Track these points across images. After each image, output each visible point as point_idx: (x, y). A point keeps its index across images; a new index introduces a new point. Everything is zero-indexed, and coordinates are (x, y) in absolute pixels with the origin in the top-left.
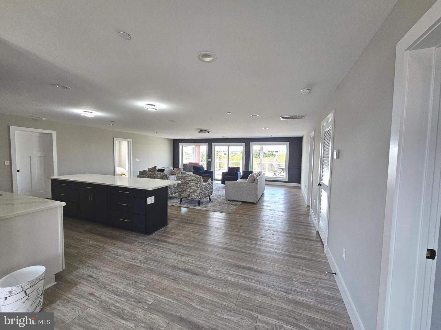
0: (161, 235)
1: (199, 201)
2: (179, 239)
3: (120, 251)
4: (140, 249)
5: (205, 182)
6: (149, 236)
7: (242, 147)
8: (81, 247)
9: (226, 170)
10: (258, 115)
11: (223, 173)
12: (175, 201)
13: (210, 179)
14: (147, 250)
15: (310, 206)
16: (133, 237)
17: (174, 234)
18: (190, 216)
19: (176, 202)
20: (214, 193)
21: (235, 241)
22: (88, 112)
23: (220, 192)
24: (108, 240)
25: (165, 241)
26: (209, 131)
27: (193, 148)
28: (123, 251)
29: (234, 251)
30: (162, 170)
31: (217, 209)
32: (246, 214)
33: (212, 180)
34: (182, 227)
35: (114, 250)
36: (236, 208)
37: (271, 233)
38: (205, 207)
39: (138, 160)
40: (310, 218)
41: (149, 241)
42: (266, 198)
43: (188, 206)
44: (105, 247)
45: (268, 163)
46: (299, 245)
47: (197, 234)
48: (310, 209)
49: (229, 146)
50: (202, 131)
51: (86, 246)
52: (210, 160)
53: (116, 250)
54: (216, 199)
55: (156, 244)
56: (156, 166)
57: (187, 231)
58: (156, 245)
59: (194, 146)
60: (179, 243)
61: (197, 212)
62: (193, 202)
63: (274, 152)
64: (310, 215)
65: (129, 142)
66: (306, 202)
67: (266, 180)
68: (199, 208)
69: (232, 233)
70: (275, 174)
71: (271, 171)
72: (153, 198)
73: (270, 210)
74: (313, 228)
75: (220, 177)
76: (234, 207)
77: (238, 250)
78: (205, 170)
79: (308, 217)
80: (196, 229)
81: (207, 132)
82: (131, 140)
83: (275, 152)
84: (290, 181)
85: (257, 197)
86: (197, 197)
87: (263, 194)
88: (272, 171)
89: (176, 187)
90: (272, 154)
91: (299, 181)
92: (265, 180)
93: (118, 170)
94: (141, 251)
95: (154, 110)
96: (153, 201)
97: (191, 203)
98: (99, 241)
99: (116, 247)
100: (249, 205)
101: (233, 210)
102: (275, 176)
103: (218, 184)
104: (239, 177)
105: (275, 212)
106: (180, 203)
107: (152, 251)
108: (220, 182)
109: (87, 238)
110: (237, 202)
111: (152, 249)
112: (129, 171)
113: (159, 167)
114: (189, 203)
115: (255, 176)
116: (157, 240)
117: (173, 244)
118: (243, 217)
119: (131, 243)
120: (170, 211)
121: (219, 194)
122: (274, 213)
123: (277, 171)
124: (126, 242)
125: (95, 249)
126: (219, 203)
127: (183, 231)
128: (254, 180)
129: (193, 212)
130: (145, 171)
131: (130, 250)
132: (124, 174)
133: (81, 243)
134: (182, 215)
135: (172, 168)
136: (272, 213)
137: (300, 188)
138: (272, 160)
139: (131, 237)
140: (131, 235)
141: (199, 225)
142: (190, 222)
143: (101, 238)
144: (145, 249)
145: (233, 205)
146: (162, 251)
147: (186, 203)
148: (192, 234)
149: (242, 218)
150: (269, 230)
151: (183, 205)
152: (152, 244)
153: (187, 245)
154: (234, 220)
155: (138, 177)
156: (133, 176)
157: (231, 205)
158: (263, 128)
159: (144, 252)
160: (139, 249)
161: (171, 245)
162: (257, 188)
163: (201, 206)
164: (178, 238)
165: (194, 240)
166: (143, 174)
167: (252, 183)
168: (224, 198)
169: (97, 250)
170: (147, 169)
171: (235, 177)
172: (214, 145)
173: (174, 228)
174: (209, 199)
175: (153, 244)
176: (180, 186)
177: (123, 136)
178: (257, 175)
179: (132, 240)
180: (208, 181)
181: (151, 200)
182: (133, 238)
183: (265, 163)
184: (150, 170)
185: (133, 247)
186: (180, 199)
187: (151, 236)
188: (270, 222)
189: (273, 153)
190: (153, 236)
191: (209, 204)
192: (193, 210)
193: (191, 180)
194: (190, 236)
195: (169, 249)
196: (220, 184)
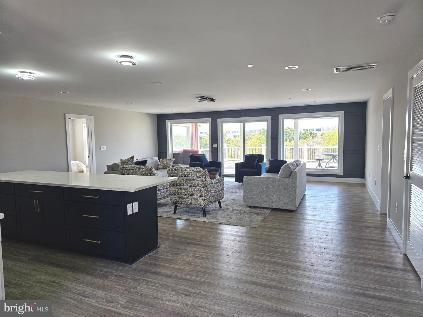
0: (151, 264)
1: (205, 208)
2: (179, 269)
3: (88, 290)
4: (119, 285)
5: (212, 178)
6: (131, 266)
7: (266, 123)
8: (27, 285)
9: (241, 160)
10: (297, 67)
11: (237, 164)
12: (166, 209)
13: (218, 174)
14: (130, 288)
15: (387, 215)
16: (106, 267)
17: (170, 261)
18: (192, 232)
19: (167, 212)
20: (226, 195)
21: (270, 271)
22: (27, 72)
23: (235, 194)
24: (69, 273)
25: (157, 273)
26: (214, 98)
27: (188, 128)
28: (93, 289)
29: (269, 287)
30: (144, 163)
31: (233, 220)
32: (281, 227)
33: (220, 175)
34: (182, 250)
35: (78, 288)
36: (263, 218)
37: (326, 258)
38: (214, 218)
39: (103, 148)
40: (387, 233)
41: (132, 273)
42: (309, 202)
43: (187, 216)
44: (64, 283)
45: (306, 147)
46: (376, 277)
47: (206, 260)
48: (388, 218)
49: (244, 121)
50: (203, 98)
51: (35, 284)
52: (215, 145)
53: (81, 288)
54: (230, 205)
55: (143, 277)
56: (133, 157)
57: (190, 256)
58: (143, 280)
59: (189, 125)
60: (180, 275)
61: (202, 227)
62: (194, 210)
63: (313, 130)
64: (389, 229)
65: (89, 120)
66: (379, 208)
67: (308, 175)
68: (205, 220)
69: (262, 258)
70: (320, 164)
71: (312, 160)
72: (136, 204)
73: (318, 221)
74: (396, 250)
75: (233, 172)
76: (260, 218)
77: (276, 286)
78: (208, 160)
79: (385, 231)
80: (204, 253)
81: (211, 99)
82: (92, 117)
83: (315, 130)
84: (346, 175)
85: (296, 202)
86: (201, 202)
87: (304, 195)
88: (314, 160)
89: (167, 188)
90: (310, 135)
91: (362, 175)
92: (306, 175)
93: (74, 165)
94: (122, 289)
95: (130, 64)
96: (136, 210)
97: (191, 213)
98: (55, 275)
99: (81, 283)
100: (284, 213)
101: (259, 223)
102: (321, 168)
103: (229, 182)
104: (264, 170)
105: (328, 224)
106: (175, 212)
107: (138, 288)
108: (233, 179)
109: (35, 270)
110: (264, 210)
111: (138, 285)
112: (90, 166)
113: (138, 158)
114: (188, 213)
115: (292, 168)
116: (145, 272)
117: (170, 277)
118: (277, 233)
119: (104, 277)
120: (161, 226)
121: (232, 197)
122: (327, 227)
123: (323, 160)
124: (96, 276)
125: (49, 288)
126: (235, 212)
127: (184, 257)
128: (291, 174)
129: (196, 226)
130: (116, 165)
131: (104, 288)
132: (82, 171)
133: (26, 279)
134: (180, 232)
135: (157, 158)
136: (323, 226)
137: (364, 185)
138: (311, 143)
139: (104, 267)
140: (102, 265)
141: (208, 246)
142: (193, 242)
143: (56, 270)
144: (127, 285)
145: (258, 214)
146: (154, 289)
147: (183, 212)
148: (198, 260)
149: (275, 234)
150: (323, 254)
151: (179, 216)
152: (137, 277)
153: (194, 278)
154: (263, 238)
155: (105, 173)
156: (97, 173)
157: (255, 213)
158: (303, 90)
159: (126, 290)
160: (116, 286)
161: (168, 279)
162: (296, 187)
163: (208, 216)
164: (177, 267)
165: (203, 270)
166: (113, 169)
167: (288, 179)
168: (242, 203)
169: (52, 289)
170: (118, 162)
171: (256, 170)
172: (221, 122)
173: (168, 252)
174: (218, 206)
175: (140, 277)
176: (173, 185)
177: (80, 111)
178: (295, 166)
179: (106, 272)
180: (215, 178)
181: (132, 208)
182: (106, 270)
183: (302, 147)
184: (123, 162)
185: (108, 283)
186: (173, 208)
187: (134, 265)
188: (322, 241)
189: (313, 132)
190: (138, 264)
191: (220, 213)
192: (196, 223)
193: (190, 177)
194: (196, 264)
195: (166, 285)
196: (233, 182)
